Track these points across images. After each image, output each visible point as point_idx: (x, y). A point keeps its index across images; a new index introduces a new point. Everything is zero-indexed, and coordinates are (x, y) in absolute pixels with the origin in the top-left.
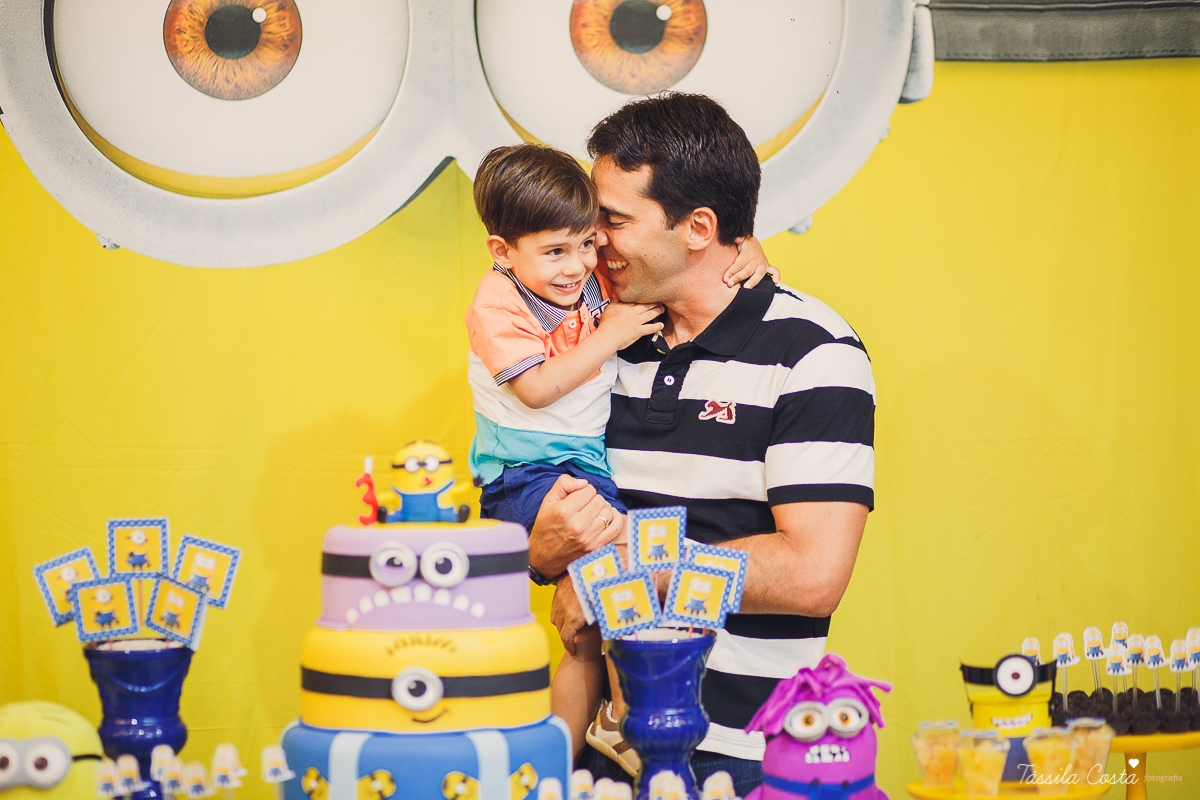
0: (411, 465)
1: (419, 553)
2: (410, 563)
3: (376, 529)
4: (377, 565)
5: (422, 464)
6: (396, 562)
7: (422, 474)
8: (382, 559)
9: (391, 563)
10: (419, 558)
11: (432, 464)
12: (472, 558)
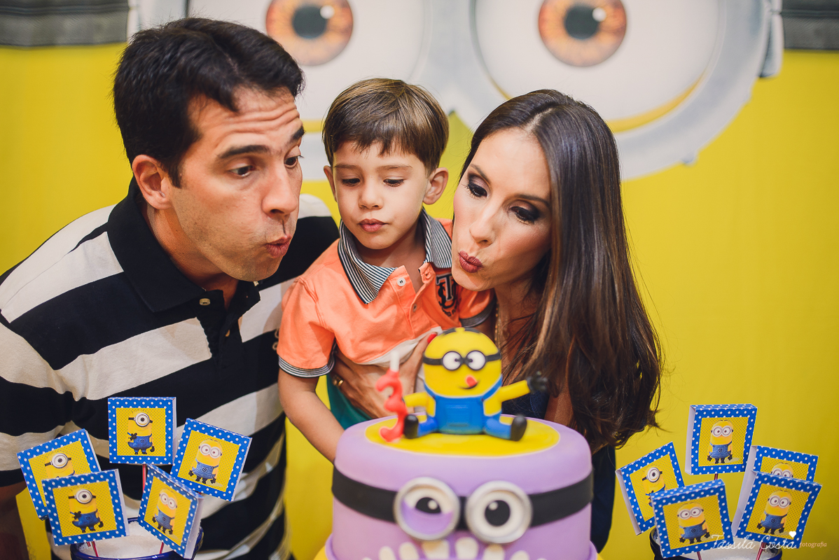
0: (450, 361)
1: (463, 492)
2: (449, 505)
3: (402, 446)
4: (403, 505)
5: (464, 361)
6: (432, 505)
7: (465, 372)
8: (412, 501)
9: (423, 505)
10: (463, 501)
11: (478, 360)
12: (536, 499)
